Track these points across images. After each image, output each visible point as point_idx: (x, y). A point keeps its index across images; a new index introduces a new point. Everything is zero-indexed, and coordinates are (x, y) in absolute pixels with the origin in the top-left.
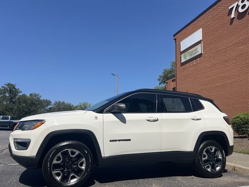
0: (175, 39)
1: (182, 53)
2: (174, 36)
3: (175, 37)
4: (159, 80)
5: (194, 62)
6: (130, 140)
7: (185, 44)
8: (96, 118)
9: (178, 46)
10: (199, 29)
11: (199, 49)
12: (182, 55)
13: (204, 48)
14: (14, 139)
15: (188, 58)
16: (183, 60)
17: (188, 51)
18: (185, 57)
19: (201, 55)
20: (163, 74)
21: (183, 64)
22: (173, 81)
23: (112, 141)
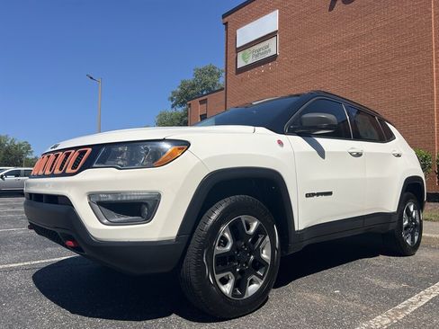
0: (226, 24)
1: (238, 50)
2: (224, 16)
3: (226, 19)
4: (172, 99)
5: (262, 69)
6: (330, 193)
7: (246, 34)
8: (280, 143)
9: (230, 37)
10: (274, 10)
11: (272, 47)
12: (240, 55)
13: (282, 45)
14: (90, 196)
15: (250, 61)
16: (241, 64)
17: (252, 49)
18: (244, 58)
19: (274, 58)
20: (179, 90)
21: (240, 71)
22: (201, 102)
23: (308, 195)
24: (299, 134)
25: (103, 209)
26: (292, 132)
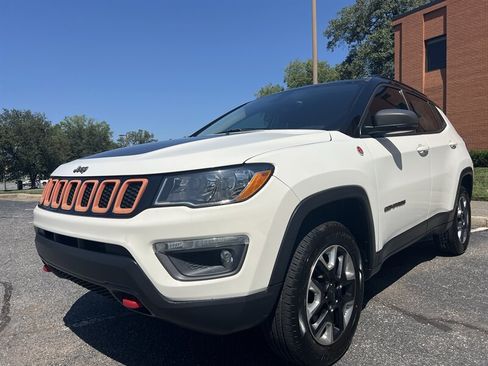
6: (404, 202)
14: (155, 245)
23: (387, 209)
24: (373, 136)
25: (174, 260)
26: (366, 134)
